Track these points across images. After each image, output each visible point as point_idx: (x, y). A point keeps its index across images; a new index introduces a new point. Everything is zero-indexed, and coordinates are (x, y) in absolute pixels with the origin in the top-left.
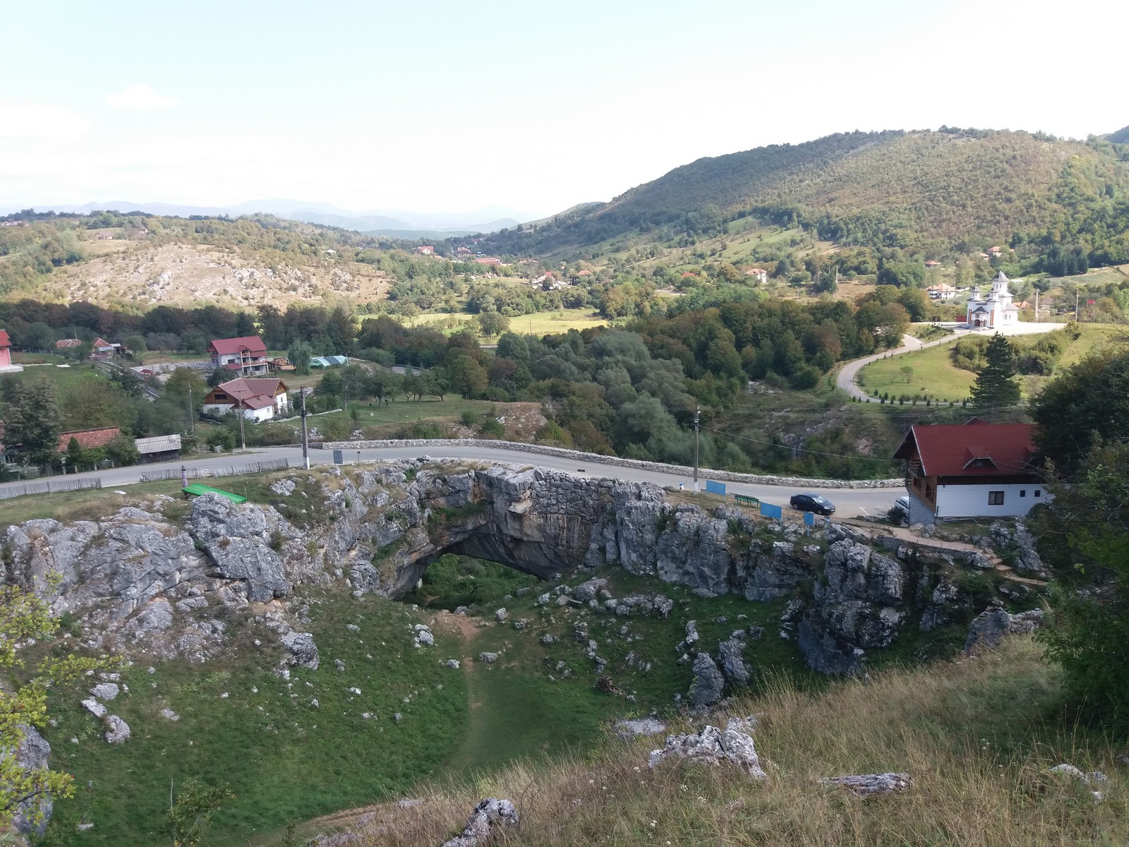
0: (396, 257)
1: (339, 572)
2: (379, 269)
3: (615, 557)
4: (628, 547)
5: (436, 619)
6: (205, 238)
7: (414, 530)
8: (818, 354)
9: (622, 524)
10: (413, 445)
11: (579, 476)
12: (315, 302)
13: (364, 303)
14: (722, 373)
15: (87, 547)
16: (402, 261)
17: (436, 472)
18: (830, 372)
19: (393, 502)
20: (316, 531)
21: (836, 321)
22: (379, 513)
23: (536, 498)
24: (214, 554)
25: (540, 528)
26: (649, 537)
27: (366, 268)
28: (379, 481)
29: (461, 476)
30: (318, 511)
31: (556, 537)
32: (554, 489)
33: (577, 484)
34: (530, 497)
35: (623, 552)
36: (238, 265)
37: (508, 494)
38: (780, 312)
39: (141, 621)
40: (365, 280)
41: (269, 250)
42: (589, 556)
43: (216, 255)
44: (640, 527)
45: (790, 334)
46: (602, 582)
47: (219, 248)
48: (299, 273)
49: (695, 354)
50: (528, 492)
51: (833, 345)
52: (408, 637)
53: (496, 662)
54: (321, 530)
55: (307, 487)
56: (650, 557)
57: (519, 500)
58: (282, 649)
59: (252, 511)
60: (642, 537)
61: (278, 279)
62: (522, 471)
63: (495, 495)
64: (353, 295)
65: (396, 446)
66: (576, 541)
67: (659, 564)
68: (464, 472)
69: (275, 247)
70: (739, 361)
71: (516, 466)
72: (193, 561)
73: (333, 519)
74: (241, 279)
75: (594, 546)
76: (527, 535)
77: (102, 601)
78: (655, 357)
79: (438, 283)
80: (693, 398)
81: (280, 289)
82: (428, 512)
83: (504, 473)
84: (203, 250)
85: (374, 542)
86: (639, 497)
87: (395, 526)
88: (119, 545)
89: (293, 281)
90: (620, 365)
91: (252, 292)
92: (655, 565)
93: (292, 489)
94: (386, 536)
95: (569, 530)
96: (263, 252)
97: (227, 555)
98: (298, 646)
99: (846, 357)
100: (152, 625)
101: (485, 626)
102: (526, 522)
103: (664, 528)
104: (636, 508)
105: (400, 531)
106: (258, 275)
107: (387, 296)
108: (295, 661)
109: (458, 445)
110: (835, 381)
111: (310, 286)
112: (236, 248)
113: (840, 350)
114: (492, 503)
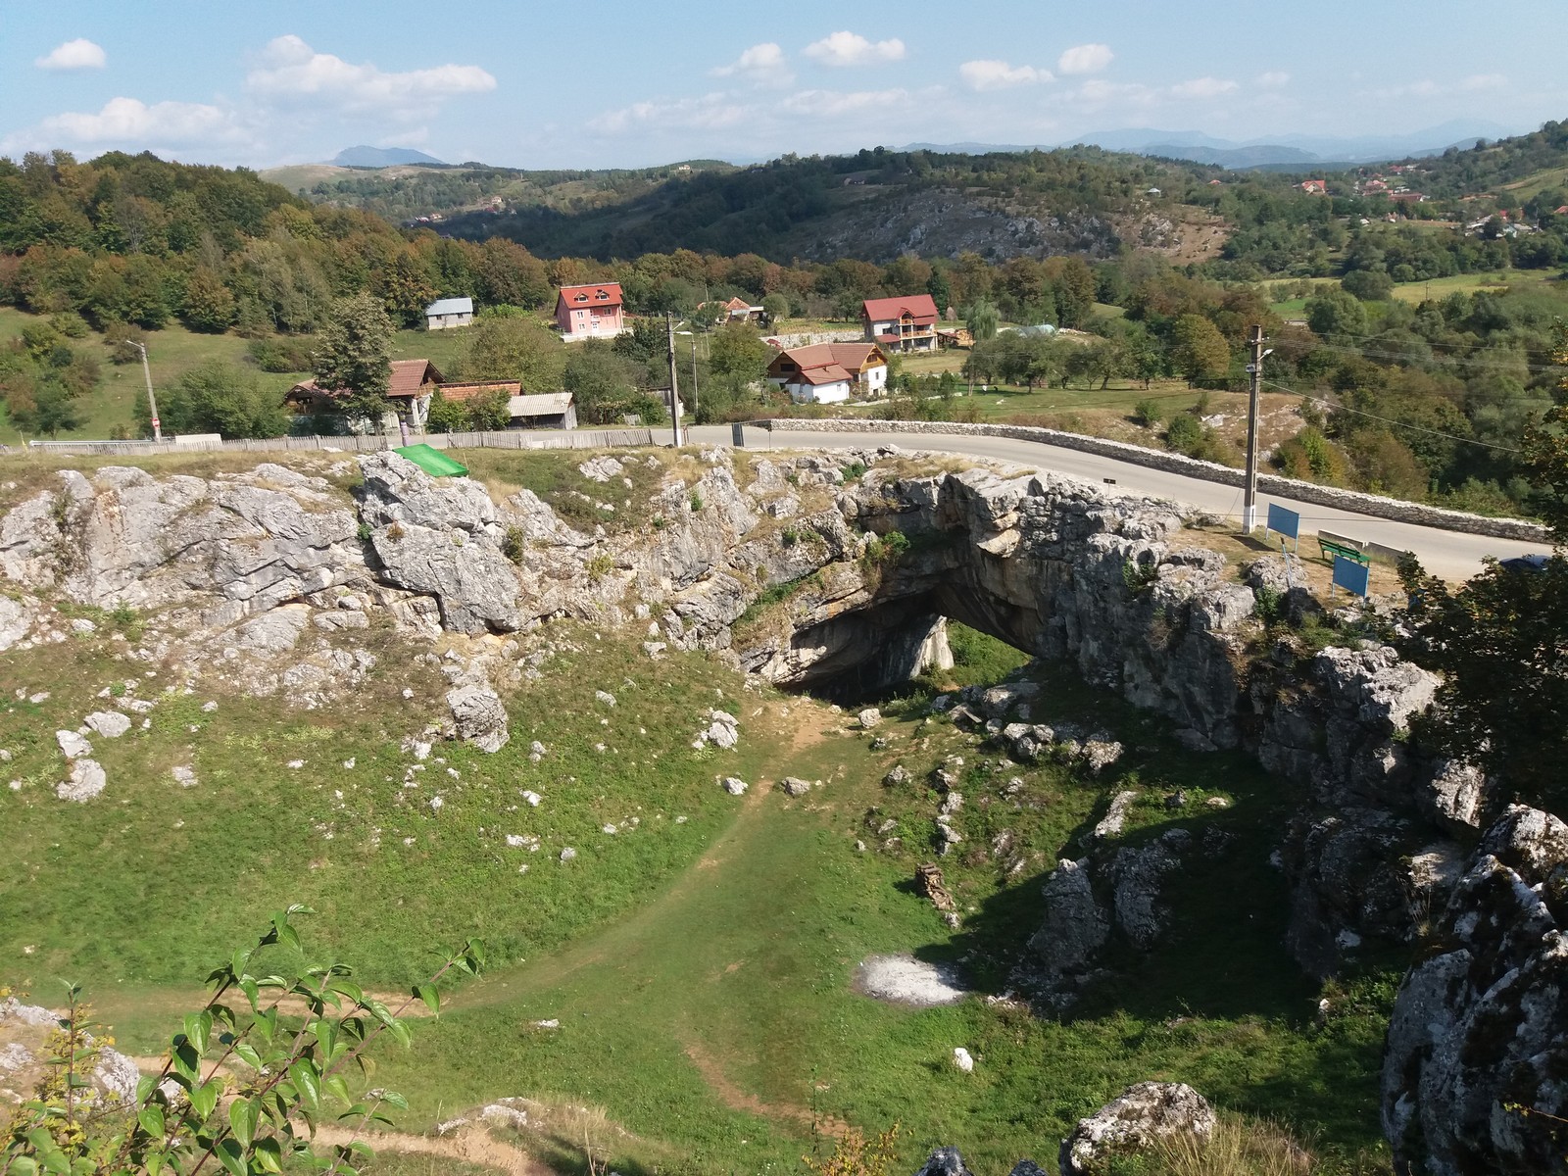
0: (1246, 195)
1: (641, 610)
2: (1216, 213)
5: (766, 709)
7: (836, 565)
11: (1106, 491)
13: (1184, 263)
15: (182, 514)
16: (1253, 200)
17: (893, 472)
19: (804, 515)
20: (618, 539)
22: (775, 529)
23: (1027, 528)
24: (378, 548)
25: (1032, 582)
27: (1196, 213)
28: (792, 479)
31: (1053, 603)
32: (1057, 514)
34: (1017, 526)
36: (1014, 213)
37: (979, 516)
39: (240, 633)
40: (1190, 230)
41: (1060, 190)
43: (987, 200)
44: (1101, 590)
47: (994, 191)
48: (1096, 222)
50: (1013, 516)
52: (690, 728)
53: (805, 797)
54: (631, 538)
55: (640, 472)
57: (996, 531)
58: (441, 710)
59: (462, 490)
61: (1065, 232)
62: (1011, 478)
64: (1168, 252)
65: (870, 430)
67: (1126, 668)
68: (934, 474)
71: (1008, 468)
72: (356, 556)
73: (658, 525)
74: (1016, 232)
76: (1014, 594)
77: (198, 597)
79: (1306, 231)
81: (1066, 247)
82: (870, 536)
83: (982, 479)
84: (971, 194)
85: (761, 575)
87: (799, 552)
88: (223, 515)
89: (1086, 234)
93: (612, 472)
94: (783, 568)
97: (401, 552)
98: (465, 709)
100: (256, 642)
101: (836, 733)
102: (1010, 571)
103: (1137, 594)
105: (808, 562)
106: (1038, 226)
107: (1219, 253)
108: (453, 732)
111: (1108, 241)
114: (967, 533)
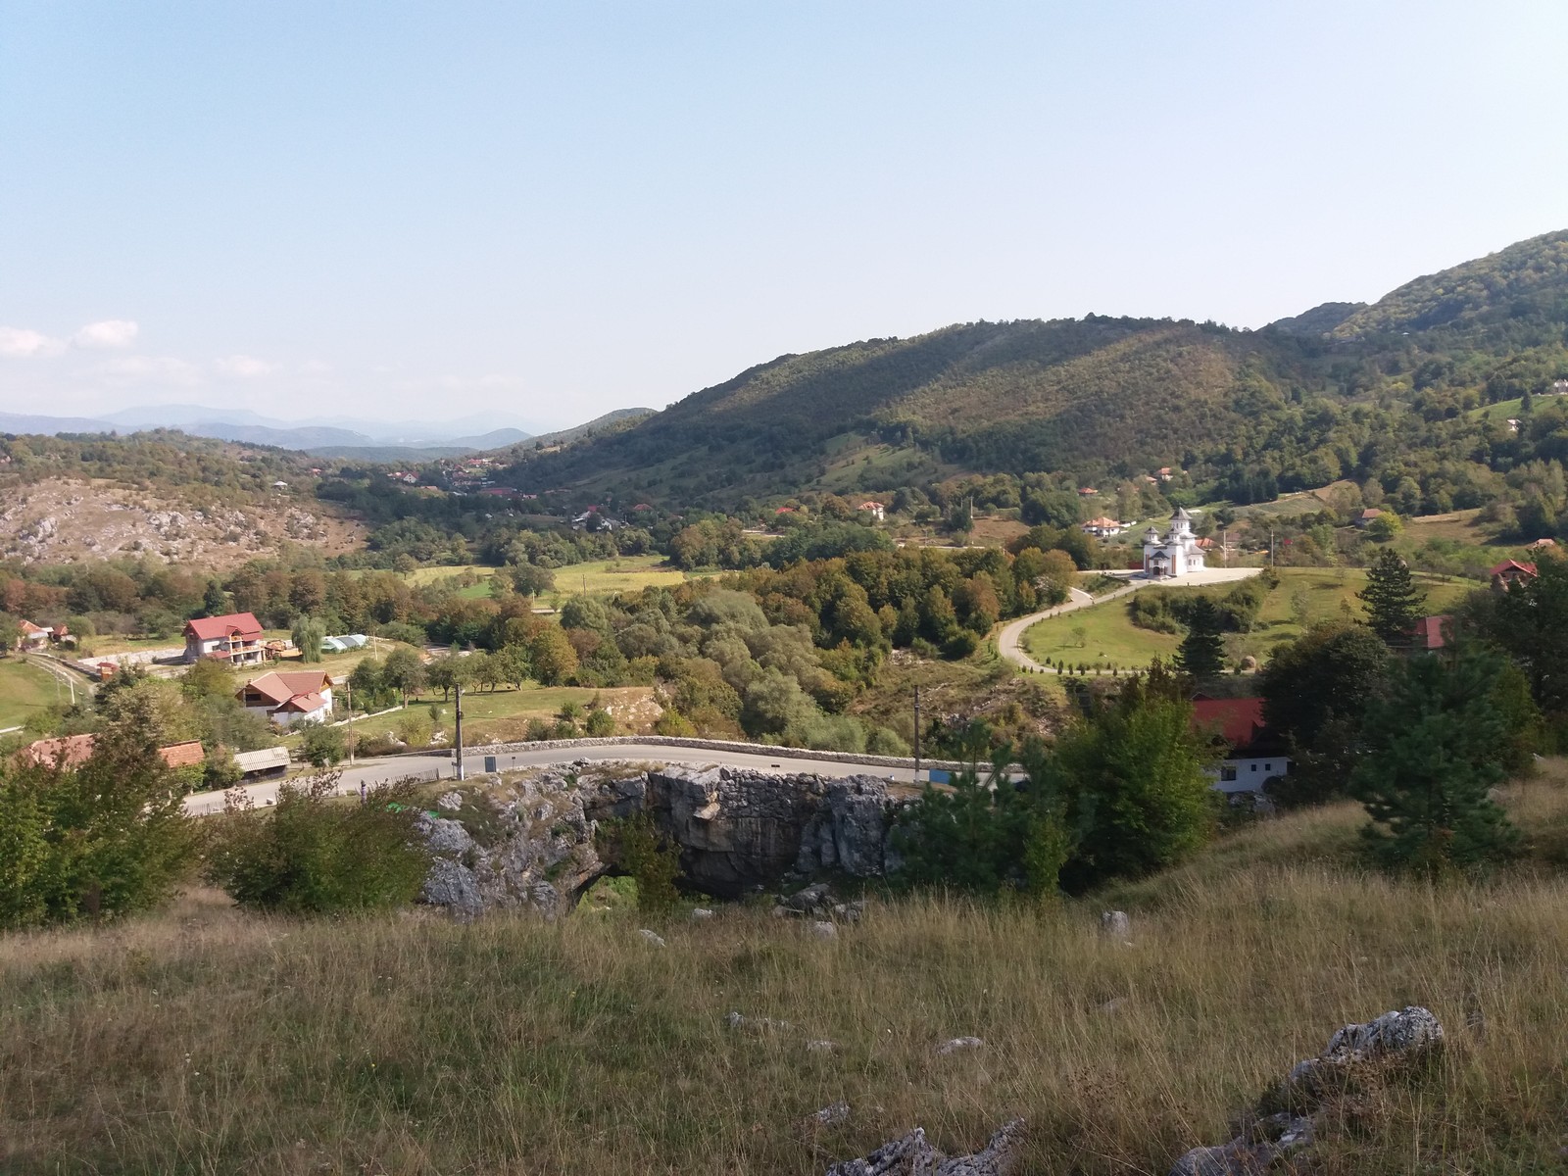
1: (524, 895)
2: (353, 507)
3: (832, 859)
4: (850, 847)
6: (101, 470)
7: (581, 847)
8: (973, 615)
9: (843, 821)
10: (558, 747)
11: (772, 772)
12: (268, 554)
13: (335, 555)
14: (858, 641)
16: (387, 495)
17: (600, 777)
18: (988, 636)
19: (559, 814)
20: (496, 849)
21: (991, 573)
22: (544, 827)
23: (724, 800)
25: (729, 835)
26: (874, 834)
27: (334, 507)
28: (540, 790)
29: (632, 780)
30: (494, 826)
31: (749, 845)
32: (744, 789)
33: (771, 783)
34: (718, 800)
35: (844, 853)
36: (154, 507)
37: (694, 798)
38: (919, 563)
40: (336, 523)
41: (196, 484)
42: (802, 861)
43: (119, 493)
44: (864, 824)
45: (937, 591)
46: (824, 887)
47: (124, 482)
48: (241, 516)
49: (820, 617)
50: (715, 794)
51: (988, 601)
54: (499, 848)
55: (476, 800)
56: (876, 856)
57: (705, 804)
59: (449, 827)
60: (866, 834)
61: (211, 525)
62: (706, 770)
63: (673, 800)
64: (319, 543)
65: (538, 749)
66: (772, 847)
67: (887, 863)
68: (635, 775)
69: (205, 480)
70: (878, 625)
71: (699, 765)
73: (510, 835)
74: (159, 527)
75: (805, 849)
76: (713, 844)
78: (773, 622)
79: (441, 525)
80: (829, 673)
81: (215, 540)
82: (594, 823)
83: (685, 774)
84: (100, 487)
85: (541, 860)
86: (859, 791)
87: (562, 842)
89: (232, 527)
90: (733, 634)
91: (176, 544)
92: (881, 864)
93: (459, 803)
94: (553, 855)
95: (763, 834)
96: (188, 488)
99: (1004, 616)
102: (713, 829)
103: (891, 823)
104: (859, 803)
105: (568, 847)
106: (182, 520)
107: (365, 545)
109: (612, 743)
110: (996, 647)
111: (256, 534)
112: (148, 483)
113: (997, 609)
114: (669, 809)
